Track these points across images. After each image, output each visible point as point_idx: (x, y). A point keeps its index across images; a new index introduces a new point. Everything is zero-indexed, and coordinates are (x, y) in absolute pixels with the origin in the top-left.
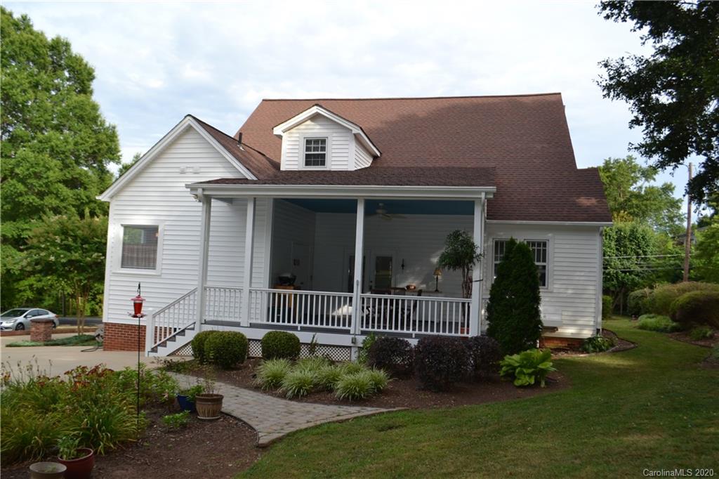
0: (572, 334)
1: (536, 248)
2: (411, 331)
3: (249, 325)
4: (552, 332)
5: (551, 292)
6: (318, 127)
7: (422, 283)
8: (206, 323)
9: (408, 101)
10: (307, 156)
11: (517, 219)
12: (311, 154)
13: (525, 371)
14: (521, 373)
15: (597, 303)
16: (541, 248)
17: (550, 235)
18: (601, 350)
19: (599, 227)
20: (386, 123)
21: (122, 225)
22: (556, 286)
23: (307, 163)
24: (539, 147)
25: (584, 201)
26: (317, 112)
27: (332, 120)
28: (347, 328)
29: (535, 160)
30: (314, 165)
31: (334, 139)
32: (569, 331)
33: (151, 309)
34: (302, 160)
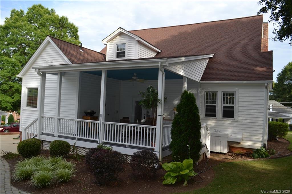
0: (249, 146)
1: (229, 96)
2: (126, 143)
3: (57, 136)
4: (237, 144)
5: (237, 121)
6: (123, 39)
7: (169, 115)
8: (43, 134)
9: (185, 26)
10: (118, 53)
11: (217, 80)
12: (119, 52)
13: (171, 174)
14: (169, 175)
15: (264, 129)
16: (232, 96)
17: (236, 89)
18: (262, 157)
19: (265, 83)
20: (171, 36)
21: (27, 88)
22: (240, 118)
23: (118, 57)
24: (242, 42)
25: (259, 69)
26: (120, 31)
27: (128, 35)
28: (97, 140)
29: (238, 49)
30: (121, 57)
31: (129, 44)
32: (247, 144)
33: (24, 126)
34: (115, 55)
